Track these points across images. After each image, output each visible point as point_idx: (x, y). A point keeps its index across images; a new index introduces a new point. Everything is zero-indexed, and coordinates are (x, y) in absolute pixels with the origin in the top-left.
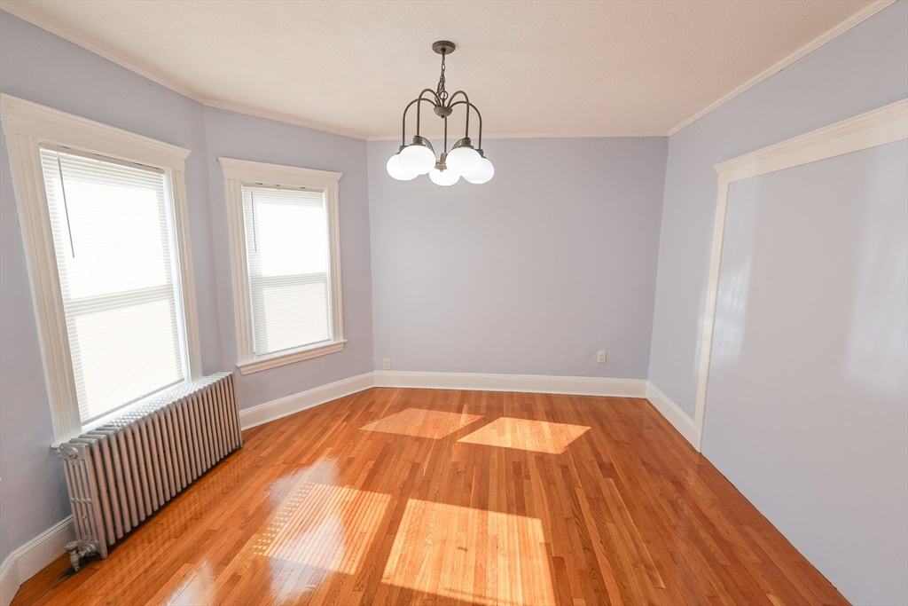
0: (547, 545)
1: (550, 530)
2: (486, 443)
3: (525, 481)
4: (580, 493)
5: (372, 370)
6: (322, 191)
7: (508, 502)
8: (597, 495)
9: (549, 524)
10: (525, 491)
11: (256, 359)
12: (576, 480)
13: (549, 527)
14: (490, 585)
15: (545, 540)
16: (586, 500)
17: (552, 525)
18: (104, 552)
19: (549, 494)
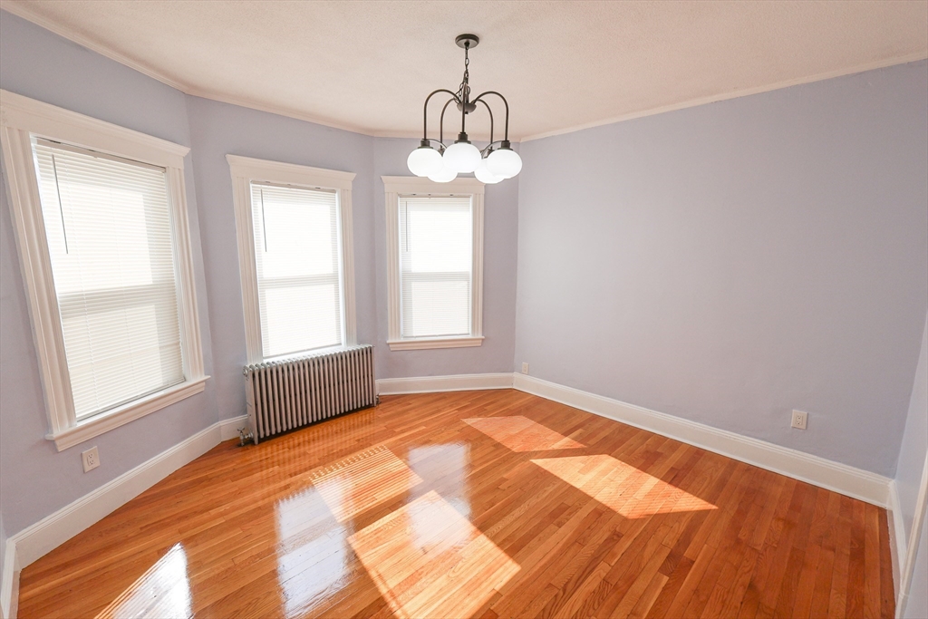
0: (498, 594)
1: (518, 584)
2: (556, 474)
3: (553, 527)
4: (602, 570)
5: (513, 372)
6: (469, 197)
7: (509, 536)
8: (620, 584)
9: (525, 579)
10: (541, 535)
11: (402, 340)
12: (614, 555)
13: (521, 582)
14: (409, 592)
15: (502, 589)
16: (600, 580)
17: (527, 581)
18: (256, 441)
19: (563, 551)
